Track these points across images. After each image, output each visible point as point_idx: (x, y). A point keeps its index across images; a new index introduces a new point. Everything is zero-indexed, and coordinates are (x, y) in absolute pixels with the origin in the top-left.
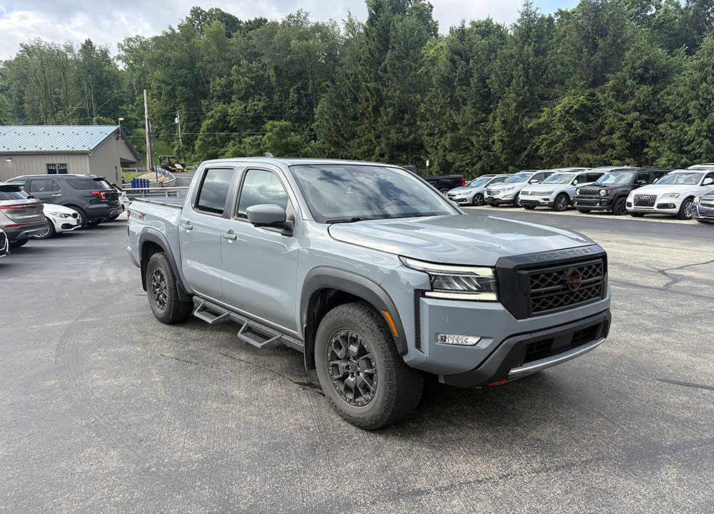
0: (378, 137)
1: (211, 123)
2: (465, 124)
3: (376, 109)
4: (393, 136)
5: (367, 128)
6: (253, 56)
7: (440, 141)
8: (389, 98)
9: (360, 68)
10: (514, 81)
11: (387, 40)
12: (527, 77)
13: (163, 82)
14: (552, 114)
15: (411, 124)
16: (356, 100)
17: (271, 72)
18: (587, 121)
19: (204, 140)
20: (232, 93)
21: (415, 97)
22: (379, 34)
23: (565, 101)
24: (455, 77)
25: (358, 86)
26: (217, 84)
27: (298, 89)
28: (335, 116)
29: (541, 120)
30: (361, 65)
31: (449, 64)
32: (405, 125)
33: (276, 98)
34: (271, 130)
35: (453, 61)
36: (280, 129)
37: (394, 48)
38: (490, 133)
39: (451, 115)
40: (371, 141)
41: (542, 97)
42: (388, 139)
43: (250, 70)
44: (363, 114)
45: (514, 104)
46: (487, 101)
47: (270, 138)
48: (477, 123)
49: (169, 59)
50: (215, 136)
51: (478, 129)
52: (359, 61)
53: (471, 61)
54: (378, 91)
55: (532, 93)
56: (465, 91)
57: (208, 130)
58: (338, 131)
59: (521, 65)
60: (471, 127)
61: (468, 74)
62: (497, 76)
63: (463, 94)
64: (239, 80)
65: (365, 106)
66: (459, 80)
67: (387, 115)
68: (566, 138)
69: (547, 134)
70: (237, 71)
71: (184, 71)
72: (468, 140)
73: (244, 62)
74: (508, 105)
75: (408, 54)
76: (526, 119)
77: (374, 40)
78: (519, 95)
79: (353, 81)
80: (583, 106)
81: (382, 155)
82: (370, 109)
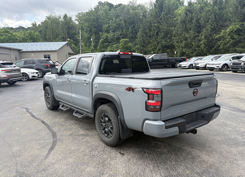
0: (158, 43)
1: (103, 40)
2: (190, 38)
3: (157, 33)
4: (163, 43)
5: (154, 40)
6: (117, 16)
7: (181, 44)
8: (162, 29)
9: (152, 19)
10: (210, 20)
11: (162, 8)
12: (216, 18)
13: (88, 27)
14: (225, 33)
15: (170, 38)
16: (150, 30)
17: (123, 22)
18: (240, 35)
19: (100, 46)
20: (110, 29)
21: (172, 28)
22: (159, 6)
23: (231, 27)
24: (187, 20)
25: (151, 25)
26: (105, 26)
27: (132, 27)
28: (143, 36)
29: (221, 35)
30: (152, 17)
31: (185, 15)
32: (168, 39)
33: (124, 31)
34: (122, 42)
35: (186, 14)
36: (125, 42)
37: (164, 11)
38: (200, 41)
39: (185, 34)
40: (155, 45)
41: (222, 26)
42: (162, 44)
43: (116, 22)
44: (153, 35)
45: (210, 29)
46: (199, 28)
47: (121, 45)
48: (195, 37)
49: (90, 19)
50: (104, 44)
51: (195, 40)
52: (152, 16)
53: (193, 13)
54: (158, 27)
55: (217, 25)
56: (190, 25)
57: (102, 42)
58: (144, 42)
59: (213, 14)
60: (193, 39)
61: (192, 19)
62: (203, 18)
63: (190, 26)
64: (112, 25)
65: (153, 32)
66: (188, 21)
67: (161, 35)
68: (231, 42)
69: (223, 40)
70: (111, 22)
71: (95, 23)
72: (191, 44)
73: (114, 19)
74: (207, 30)
75: (170, 12)
76: (215, 35)
77: (157, 8)
78: (212, 26)
79: (149, 23)
80: (239, 29)
81: (159, 50)
82: (155, 33)
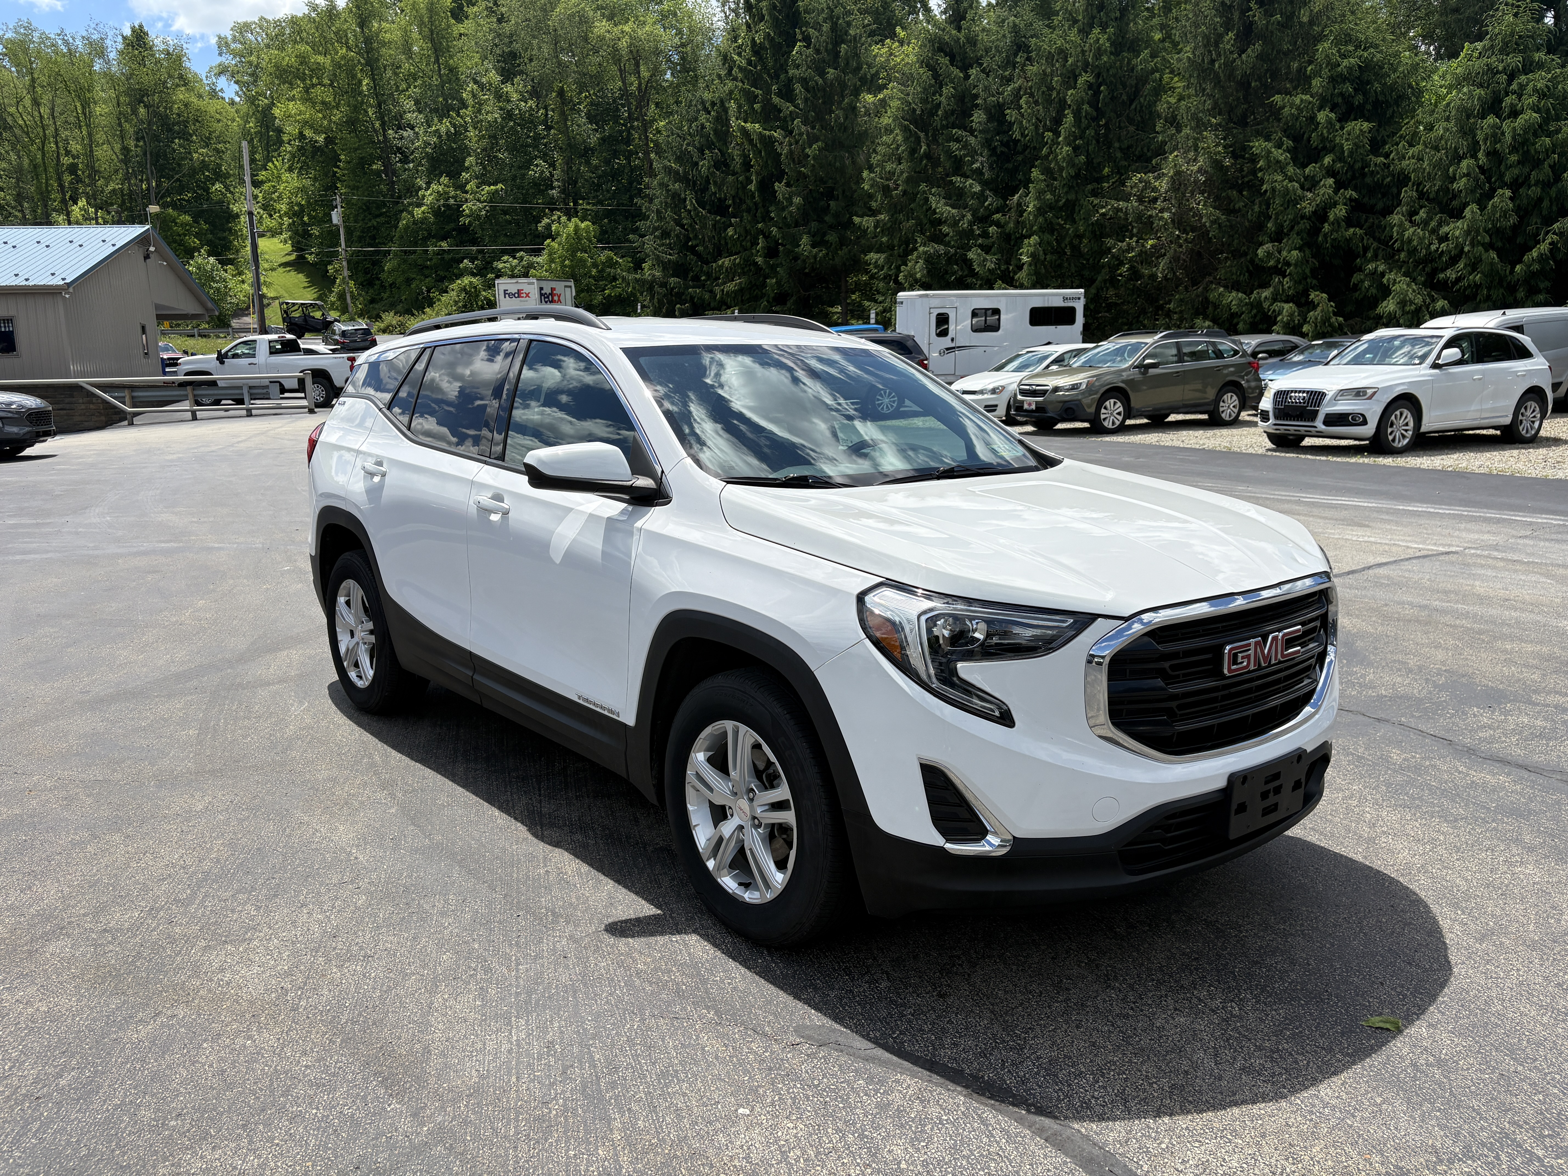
0: (771, 252)
3: (766, 187)
4: (805, 251)
5: (748, 232)
6: (511, 63)
7: (905, 264)
8: (794, 159)
11: (793, 19)
13: (309, 123)
15: (843, 224)
16: (722, 165)
17: (550, 100)
20: (463, 150)
21: (853, 158)
24: (938, 105)
25: (727, 132)
32: (831, 227)
37: (806, 39)
38: (1011, 241)
40: (756, 264)
41: (1129, 155)
42: (793, 258)
44: (738, 200)
46: (1006, 164)
48: (982, 219)
51: (985, 235)
56: (958, 141)
58: (684, 241)
59: (1084, 76)
60: (971, 229)
61: (966, 100)
63: (954, 146)
65: (742, 179)
66: (947, 115)
75: (836, 54)
78: (1077, 151)
79: (716, 119)
81: (781, 300)
82: (752, 187)
